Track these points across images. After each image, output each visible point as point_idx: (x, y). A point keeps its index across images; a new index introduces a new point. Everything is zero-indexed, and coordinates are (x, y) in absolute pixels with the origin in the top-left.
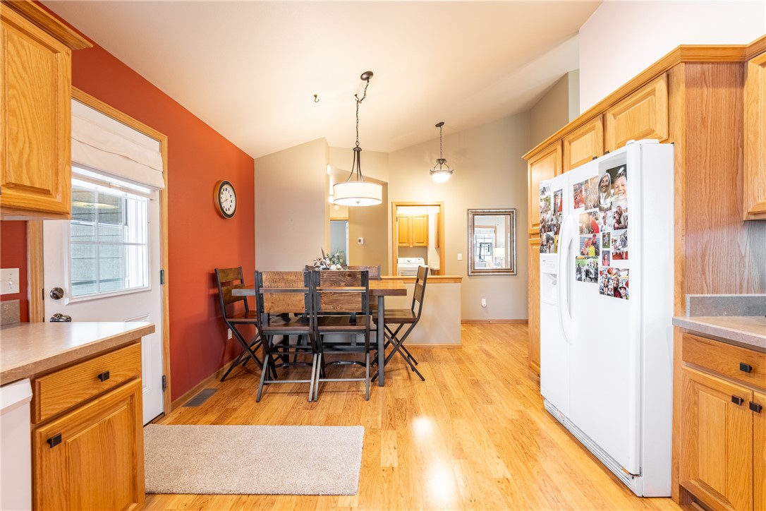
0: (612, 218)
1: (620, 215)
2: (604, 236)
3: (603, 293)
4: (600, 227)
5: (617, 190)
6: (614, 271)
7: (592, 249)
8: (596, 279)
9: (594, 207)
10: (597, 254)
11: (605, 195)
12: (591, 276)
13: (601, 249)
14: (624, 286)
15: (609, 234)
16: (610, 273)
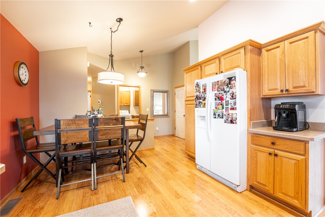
0: (229, 95)
1: (233, 94)
2: (226, 102)
3: (226, 123)
4: (224, 98)
5: (231, 85)
6: (231, 114)
7: (220, 107)
8: (222, 117)
9: (222, 91)
10: (223, 108)
11: (226, 87)
12: (220, 116)
13: (225, 106)
14: (235, 119)
15: (228, 101)
16: (229, 115)
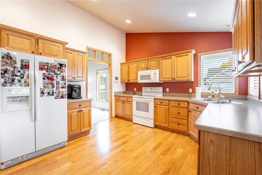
0: (60, 77)
1: (63, 77)
2: (57, 82)
3: (57, 98)
4: (55, 79)
5: (62, 70)
6: (61, 92)
7: (50, 86)
8: (53, 95)
9: (52, 72)
10: (53, 87)
11: (57, 70)
12: (50, 94)
13: (55, 86)
14: (65, 95)
15: (59, 82)
16: (59, 92)
